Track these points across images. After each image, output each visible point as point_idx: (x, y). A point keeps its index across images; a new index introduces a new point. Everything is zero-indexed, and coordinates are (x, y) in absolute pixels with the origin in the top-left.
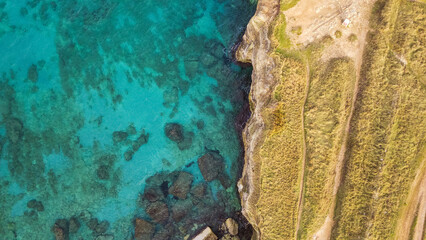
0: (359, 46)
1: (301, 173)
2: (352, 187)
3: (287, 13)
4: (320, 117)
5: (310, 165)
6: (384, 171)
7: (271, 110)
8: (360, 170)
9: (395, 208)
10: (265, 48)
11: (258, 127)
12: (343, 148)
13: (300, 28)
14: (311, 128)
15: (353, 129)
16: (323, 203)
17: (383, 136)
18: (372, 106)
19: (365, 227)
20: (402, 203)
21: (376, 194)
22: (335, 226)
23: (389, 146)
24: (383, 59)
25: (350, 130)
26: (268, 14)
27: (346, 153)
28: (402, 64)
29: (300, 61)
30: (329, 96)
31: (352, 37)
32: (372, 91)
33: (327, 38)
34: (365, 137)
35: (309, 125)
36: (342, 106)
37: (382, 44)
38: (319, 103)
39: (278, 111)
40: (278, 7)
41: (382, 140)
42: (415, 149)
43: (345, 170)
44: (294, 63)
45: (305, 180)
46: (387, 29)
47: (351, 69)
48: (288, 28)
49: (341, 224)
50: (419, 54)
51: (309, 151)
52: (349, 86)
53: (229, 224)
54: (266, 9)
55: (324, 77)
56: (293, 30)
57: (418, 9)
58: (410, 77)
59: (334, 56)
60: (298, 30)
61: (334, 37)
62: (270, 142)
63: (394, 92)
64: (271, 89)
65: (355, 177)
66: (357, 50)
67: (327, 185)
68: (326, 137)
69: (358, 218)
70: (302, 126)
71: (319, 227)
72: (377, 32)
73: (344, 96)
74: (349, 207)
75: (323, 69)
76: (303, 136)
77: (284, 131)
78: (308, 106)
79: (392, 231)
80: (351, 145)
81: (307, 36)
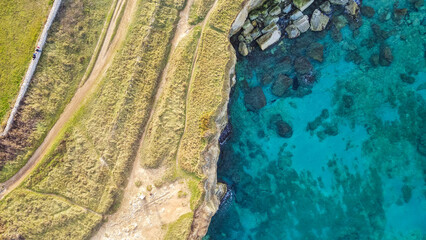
0: (135, 177)
1: (192, 80)
2: (156, 67)
3: (188, 210)
4: (173, 123)
5: (184, 86)
6: (130, 76)
7: (210, 132)
8: (147, 79)
9: (125, 49)
10: (208, 183)
11: (220, 122)
12: (158, 97)
13: (179, 197)
14: (180, 114)
15: (149, 110)
16: (179, 57)
17: (127, 103)
18: (131, 127)
19: (150, 36)
20: (119, 52)
21: (138, 60)
22: (171, 39)
23: (124, 95)
24: (118, 163)
25: (150, 110)
26: (203, 212)
27: (156, 93)
28: (104, 158)
29: (183, 169)
30: (164, 138)
31: (139, 185)
32: (130, 139)
33: (159, 187)
34: (140, 103)
35: (182, 118)
36: (154, 129)
37: (117, 176)
38: (172, 134)
39: (204, 130)
40: (195, 217)
41: (128, 100)
42: (104, 92)
43: (158, 81)
44: (187, 167)
45: (190, 76)
46: (111, 187)
47: (144, 159)
48: (189, 198)
49: (167, 40)
50: (90, 165)
51: (184, 97)
52: (147, 145)
53: (246, 51)
54: (204, 216)
55: (165, 154)
56: (185, 196)
57: (85, 201)
58: (99, 147)
59: (154, 171)
60: (181, 195)
61: (153, 186)
62: (213, 106)
63: (114, 137)
64: (207, 149)
65: (152, 74)
66: (136, 173)
67: (174, 70)
68: (170, 106)
69: (154, 44)
70: (187, 116)
71: (183, 40)
72: (119, 187)
73: (152, 137)
74: (159, 52)
75: (165, 160)
76: (188, 109)
77: (202, 114)
78: (181, 132)
79: (130, 32)
80: (152, 99)
81: (175, 189)
